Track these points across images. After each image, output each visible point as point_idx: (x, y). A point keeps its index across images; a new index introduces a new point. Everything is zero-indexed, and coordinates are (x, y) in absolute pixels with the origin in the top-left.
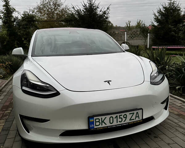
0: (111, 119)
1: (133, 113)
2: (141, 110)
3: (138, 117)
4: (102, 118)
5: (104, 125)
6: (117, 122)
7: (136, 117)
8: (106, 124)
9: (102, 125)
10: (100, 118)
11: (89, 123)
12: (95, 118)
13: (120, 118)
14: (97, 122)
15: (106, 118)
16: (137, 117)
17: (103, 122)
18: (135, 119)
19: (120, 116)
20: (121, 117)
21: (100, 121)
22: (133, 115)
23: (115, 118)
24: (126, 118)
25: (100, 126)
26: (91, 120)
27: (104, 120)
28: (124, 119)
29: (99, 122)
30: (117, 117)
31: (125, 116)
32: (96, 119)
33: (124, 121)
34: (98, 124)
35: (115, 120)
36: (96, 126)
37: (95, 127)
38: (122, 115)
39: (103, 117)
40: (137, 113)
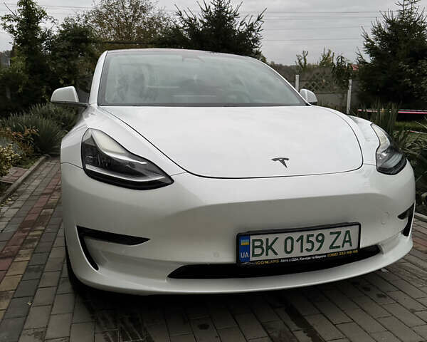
0: (289, 242)
1: (339, 233)
2: (358, 226)
3: (350, 241)
4: (267, 239)
5: (271, 256)
6: (302, 251)
7: (345, 241)
8: (276, 254)
9: (267, 255)
10: (263, 238)
11: (239, 249)
12: (252, 238)
13: (308, 241)
14: (257, 247)
15: (277, 238)
16: (347, 242)
17: (269, 247)
18: (343, 246)
19: (308, 236)
20: (310, 239)
21: (264, 246)
22: (337, 237)
23: (298, 241)
24: (322, 242)
25: (264, 257)
26: (243, 243)
27: (273, 243)
28: (317, 245)
29: (261, 247)
30: (301, 238)
31: (320, 238)
32: (254, 241)
33: (318, 250)
34: (258, 251)
35: (297, 245)
36: (254, 255)
37: (252, 259)
38: (312, 235)
39: (271, 238)
40: (348, 232)
